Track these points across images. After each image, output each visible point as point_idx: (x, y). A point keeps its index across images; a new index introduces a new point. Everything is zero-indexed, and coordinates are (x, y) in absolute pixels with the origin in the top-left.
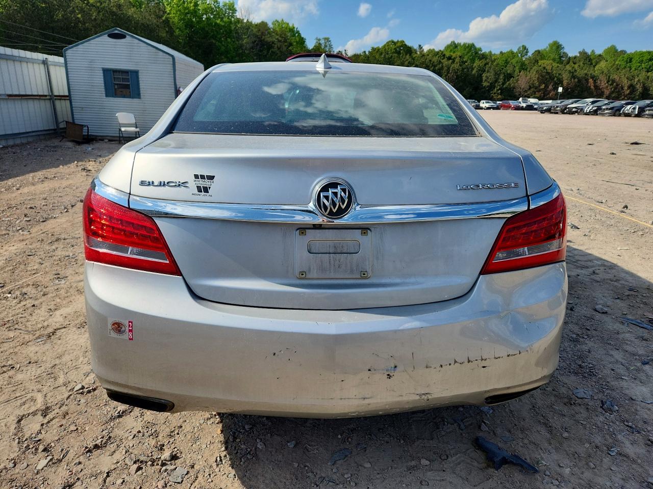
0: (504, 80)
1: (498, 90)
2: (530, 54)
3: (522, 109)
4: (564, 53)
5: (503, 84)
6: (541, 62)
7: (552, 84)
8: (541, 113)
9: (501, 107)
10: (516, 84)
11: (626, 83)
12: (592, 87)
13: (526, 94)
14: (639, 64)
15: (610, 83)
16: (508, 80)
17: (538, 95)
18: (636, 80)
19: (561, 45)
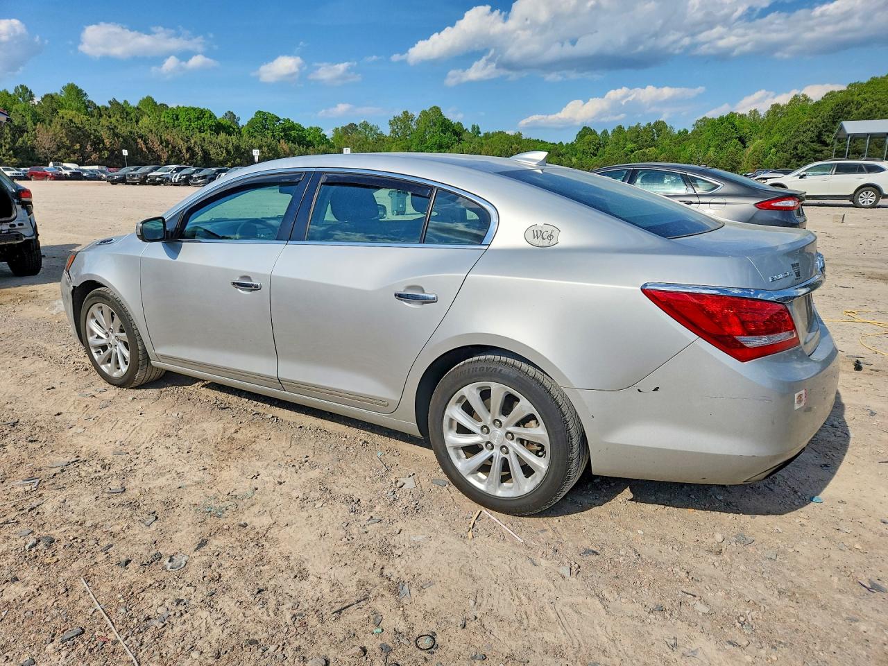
0: (14, 135)
1: (8, 150)
2: (37, 100)
3: (66, 178)
4: (89, 101)
5: (14, 141)
6: (61, 112)
7: (89, 143)
8: (113, 184)
9: (32, 175)
10: (35, 142)
11: (183, 146)
12: (144, 149)
13: (55, 156)
14: (188, 123)
15: (164, 144)
16: (22, 136)
17: (74, 157)
18: (192, 142)
19: (81, 91)
